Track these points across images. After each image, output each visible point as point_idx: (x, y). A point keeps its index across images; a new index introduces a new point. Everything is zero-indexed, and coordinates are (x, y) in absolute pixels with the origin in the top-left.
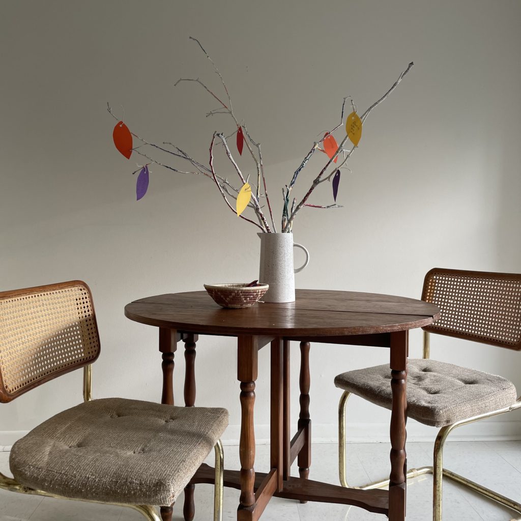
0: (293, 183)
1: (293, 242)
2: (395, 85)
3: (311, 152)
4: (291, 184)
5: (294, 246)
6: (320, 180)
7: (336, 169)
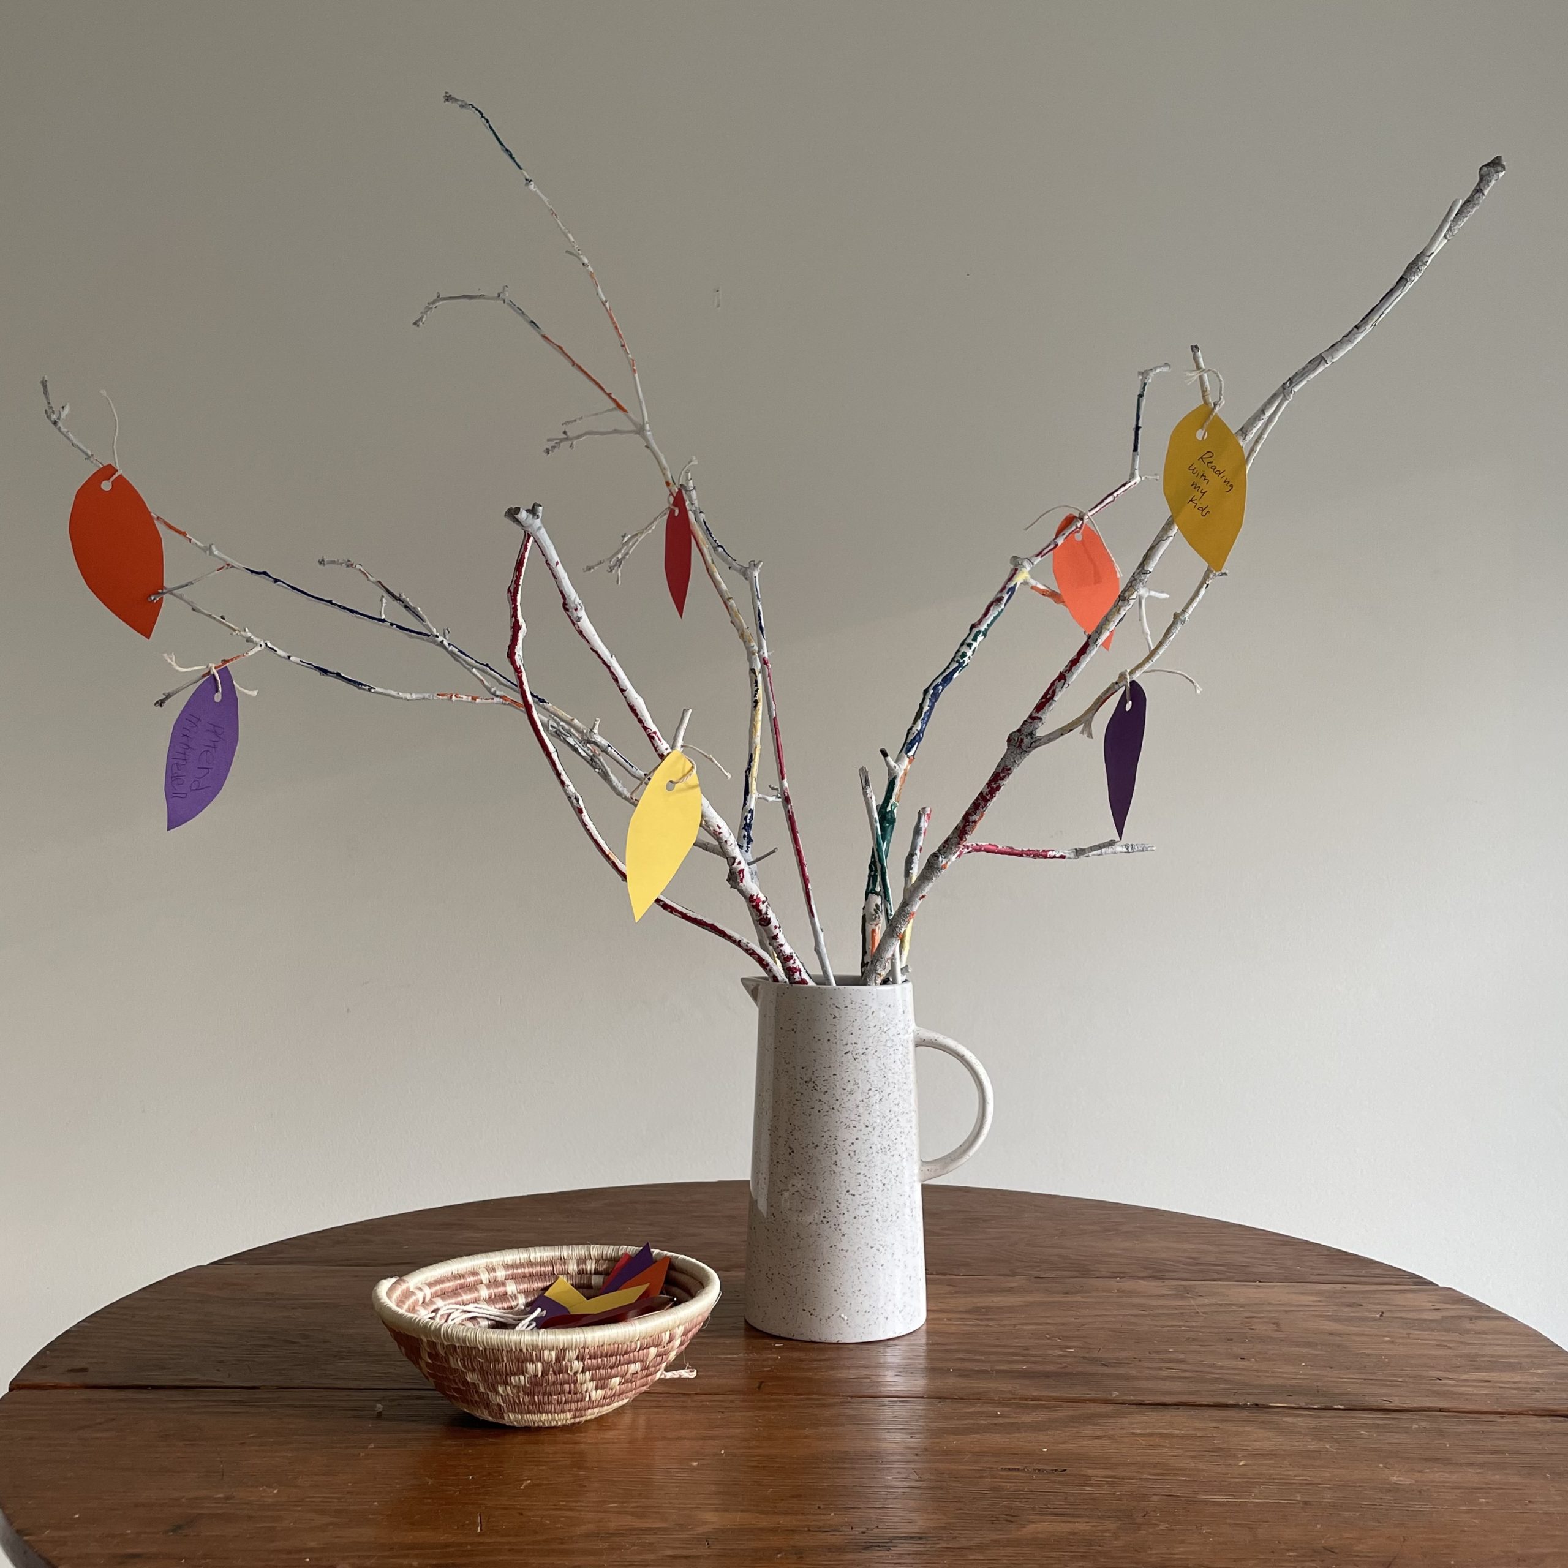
0: (918, 739)
1: (913, 1026)
2: (1412, 268)
3: (998, 600)
4: (908, 746)
5: (917, 1045)
6: (1041, 732)
7: (1122, 676)
